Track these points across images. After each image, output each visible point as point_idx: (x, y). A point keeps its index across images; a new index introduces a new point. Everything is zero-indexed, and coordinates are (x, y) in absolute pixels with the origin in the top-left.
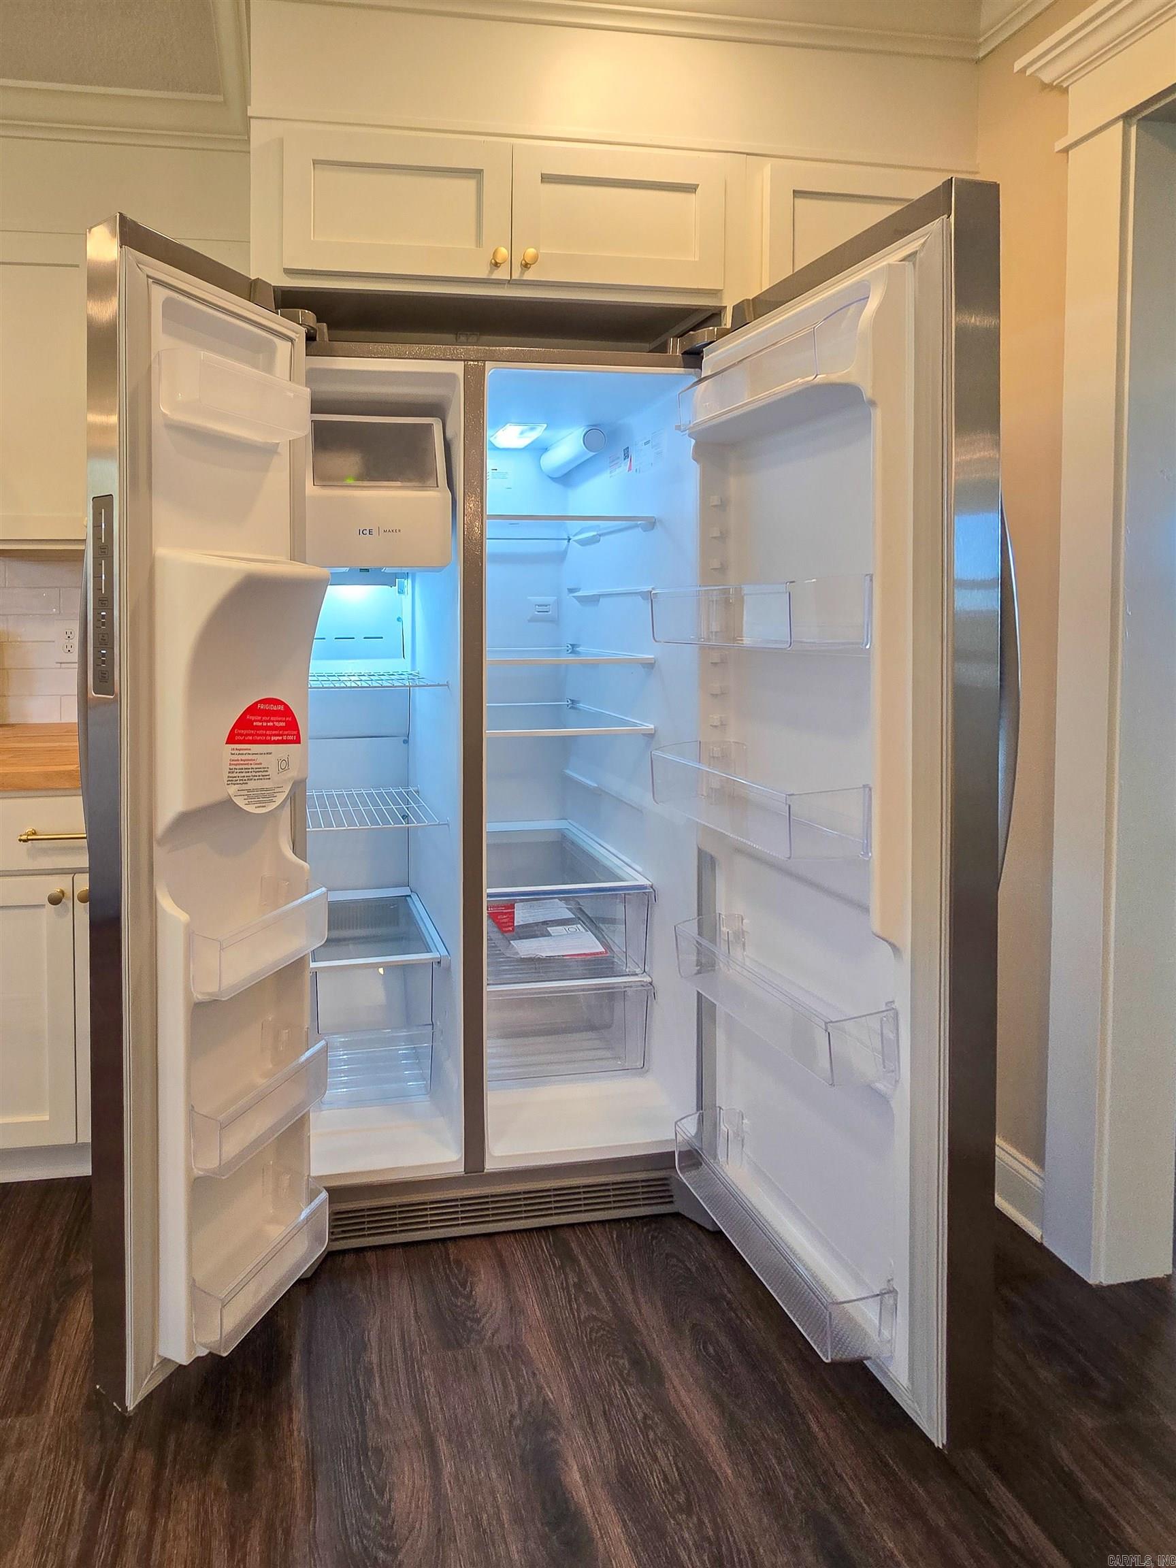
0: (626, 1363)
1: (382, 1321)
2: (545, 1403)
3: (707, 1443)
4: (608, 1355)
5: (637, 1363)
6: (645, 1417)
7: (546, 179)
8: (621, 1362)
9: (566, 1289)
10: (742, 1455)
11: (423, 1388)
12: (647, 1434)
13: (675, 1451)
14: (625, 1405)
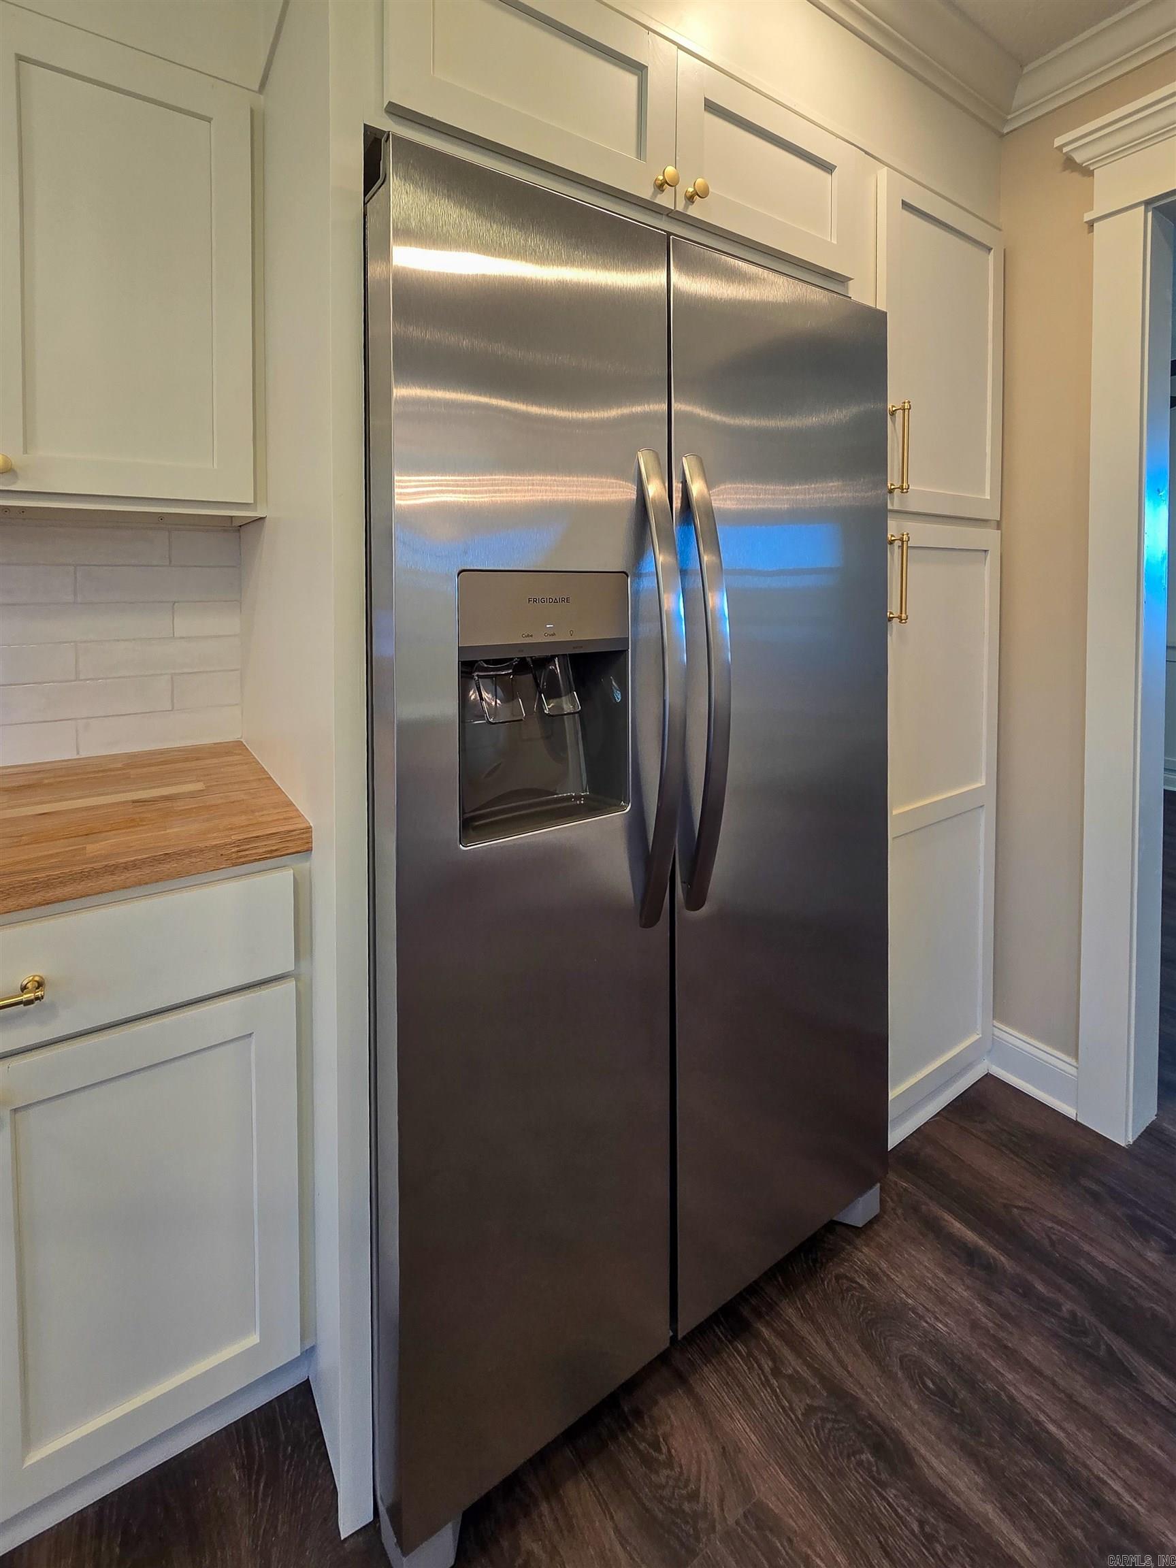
0: (870, 1457)
3: (988, 1521)
4: (849, 1457)
5: (879, 1450)
7: (709, 106)
8: (863, 1457)
9: (766, 1383)
10: (1021, 1513)
12: (933, 1549)
14: (896, 1522)
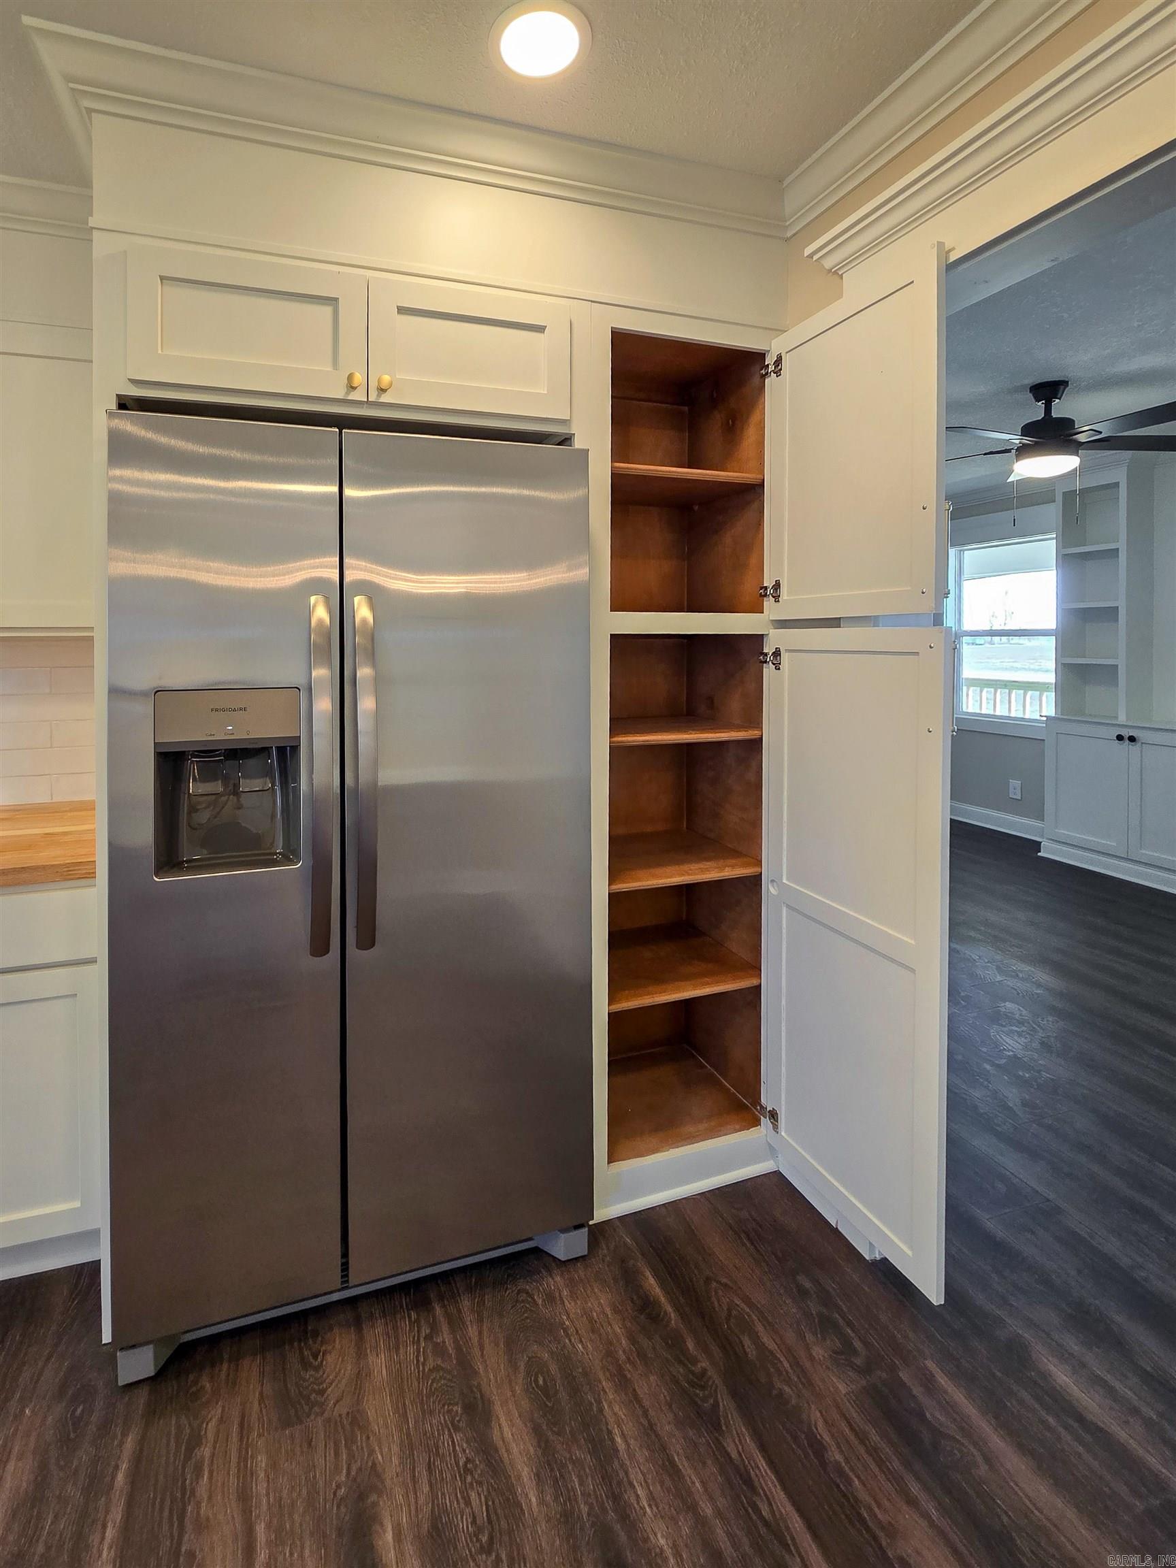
0: (460, 1410)
1: (223, 1411)
2: (374, 1464)
3: (519, 1477)
4: (444, 1405)
5: (469, 1408)
6: (468, 1460)
7: (402, 310)
8: (455, 1408)
9: (416, 1342)
10: (549, 1482)
11: (252, 1474)
12: (465, 1478)
13: (488, 1489)
14: (450, 1454)
